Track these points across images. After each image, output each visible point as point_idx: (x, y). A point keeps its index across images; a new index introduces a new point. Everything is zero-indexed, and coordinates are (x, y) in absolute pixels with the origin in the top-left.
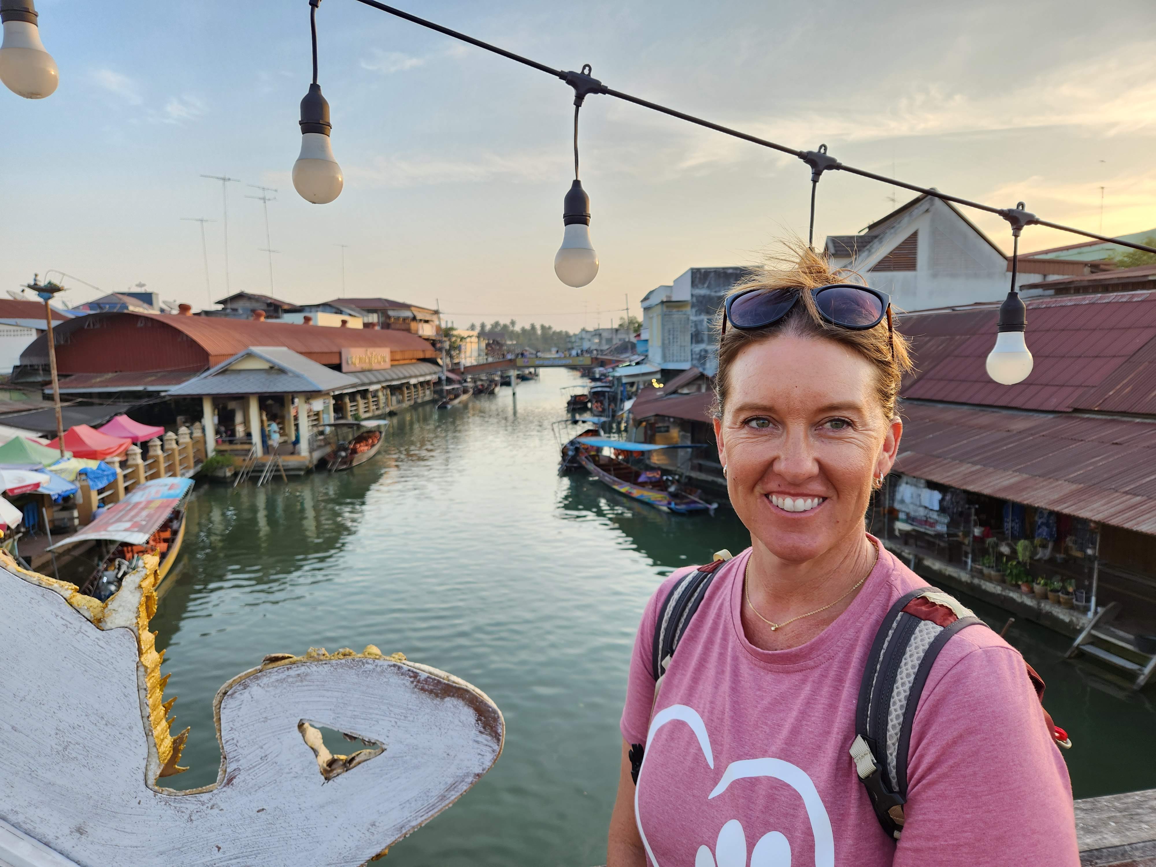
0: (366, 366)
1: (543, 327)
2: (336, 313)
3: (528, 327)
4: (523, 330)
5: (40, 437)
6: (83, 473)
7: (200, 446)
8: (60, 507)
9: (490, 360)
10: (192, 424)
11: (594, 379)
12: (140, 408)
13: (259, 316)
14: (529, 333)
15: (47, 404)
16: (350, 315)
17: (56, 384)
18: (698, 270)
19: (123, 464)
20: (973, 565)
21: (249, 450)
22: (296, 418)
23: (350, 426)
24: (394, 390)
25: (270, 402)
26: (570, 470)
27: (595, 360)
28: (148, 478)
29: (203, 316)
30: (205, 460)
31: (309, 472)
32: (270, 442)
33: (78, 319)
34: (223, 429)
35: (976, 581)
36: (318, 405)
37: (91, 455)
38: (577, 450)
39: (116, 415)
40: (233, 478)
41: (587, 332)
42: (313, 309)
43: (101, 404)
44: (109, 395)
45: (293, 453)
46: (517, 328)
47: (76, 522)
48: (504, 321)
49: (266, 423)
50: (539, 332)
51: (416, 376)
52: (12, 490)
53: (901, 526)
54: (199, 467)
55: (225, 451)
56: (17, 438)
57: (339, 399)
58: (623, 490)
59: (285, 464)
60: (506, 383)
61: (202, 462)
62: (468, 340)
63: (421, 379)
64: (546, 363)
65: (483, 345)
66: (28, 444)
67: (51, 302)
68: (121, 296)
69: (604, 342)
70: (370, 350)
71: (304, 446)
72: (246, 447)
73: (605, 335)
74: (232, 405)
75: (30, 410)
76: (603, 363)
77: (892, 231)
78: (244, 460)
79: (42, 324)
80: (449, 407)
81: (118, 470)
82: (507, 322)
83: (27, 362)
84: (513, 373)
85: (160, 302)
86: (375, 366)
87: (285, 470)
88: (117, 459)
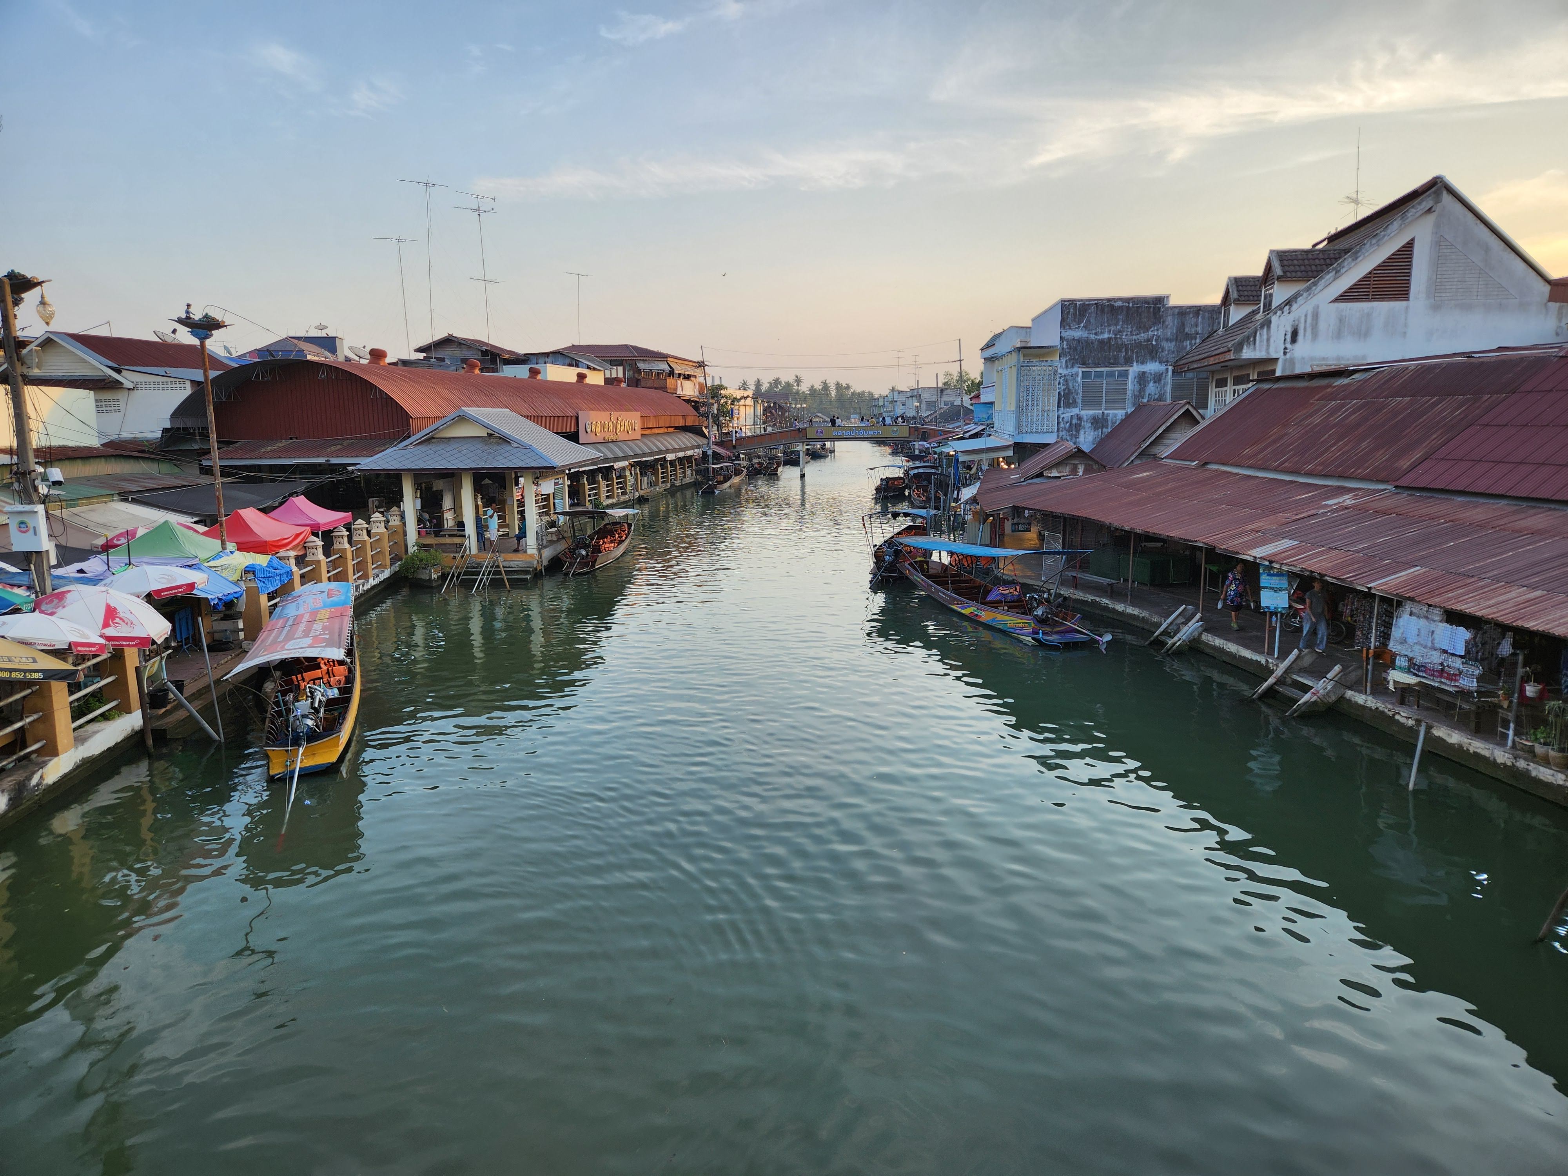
0: (610, 437)
1: (838, 386)
2: (570, 365)
3: (818, 386)
4: (812, 390)
5: (196, 522)
6: (250, 571)
7: (398, 538)
8: (221, 615)
9: (769, 429)
10: (388, 510)
11: (912, 457)
12: (322, 487)
13: (472, 366)
14: (819, 395)
15: (205, 480)
16: (589, 368)
17: (215, 453)
18: (1072, 302)
19: (300, 560)
20: (1517, 739)
21: (461, 545)
22: (521, 503)
23: (592, 515)
24: (644, 468)
25: (487, 481)
26: (888, 582)
27: (913, 430)
28: (332, 579)
29: (400, 367)
30: (404, 557)
31: (537, 575)
32: (487, 535)
33: (242, 368)
34: (426, 516)
35: (1521, 764)
36: (547, 487)
37: (261, 547)
38: (897, 553)
39: (291, 495)
40: (440, 582)
41: (900, 392)
42: (541, 360)
43: (273, 481)
44: (283, 468)
45: (516, 550)
46: (804, 388)
47: (242, 635)
48: (787, 377)
49: (481, 510)
50: (833, 393)
51: (674, 451)
52: (158, 592)
53: (1397, 677)
54: (396, 567)
55: (431, 545)
56: (166, 522)
57: (575, 477)
58: (966, 612)
59: (506, 564)
60: (793, 461)
61: (401, 560)
62: (742, 402)
63: (681, 454)
64: (847, 434)
65: (760, 410)
66: (180, 531)
67: (208, 343)
68: (296, 341)
69: (924, 406)
70: (614, 415)
71: (531, 541)
72: (457, 540)
73: (925, 396)
74: (438, 485)
75: (185, 486)
76: (924, 436)
77: (1374, 241)
78: (454, 558)
79: (198, 375)
80: (717, 492)
81: (295, 569)
82: (791, 379)
83: (179, 424)
84: (801, 448)
85: (345, 351)
86: (621, 436)
87: (507, 573)
88: (292, 554)
